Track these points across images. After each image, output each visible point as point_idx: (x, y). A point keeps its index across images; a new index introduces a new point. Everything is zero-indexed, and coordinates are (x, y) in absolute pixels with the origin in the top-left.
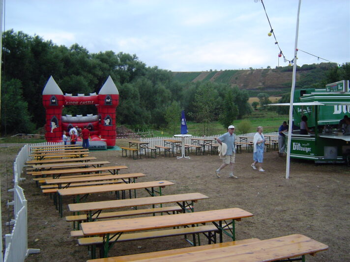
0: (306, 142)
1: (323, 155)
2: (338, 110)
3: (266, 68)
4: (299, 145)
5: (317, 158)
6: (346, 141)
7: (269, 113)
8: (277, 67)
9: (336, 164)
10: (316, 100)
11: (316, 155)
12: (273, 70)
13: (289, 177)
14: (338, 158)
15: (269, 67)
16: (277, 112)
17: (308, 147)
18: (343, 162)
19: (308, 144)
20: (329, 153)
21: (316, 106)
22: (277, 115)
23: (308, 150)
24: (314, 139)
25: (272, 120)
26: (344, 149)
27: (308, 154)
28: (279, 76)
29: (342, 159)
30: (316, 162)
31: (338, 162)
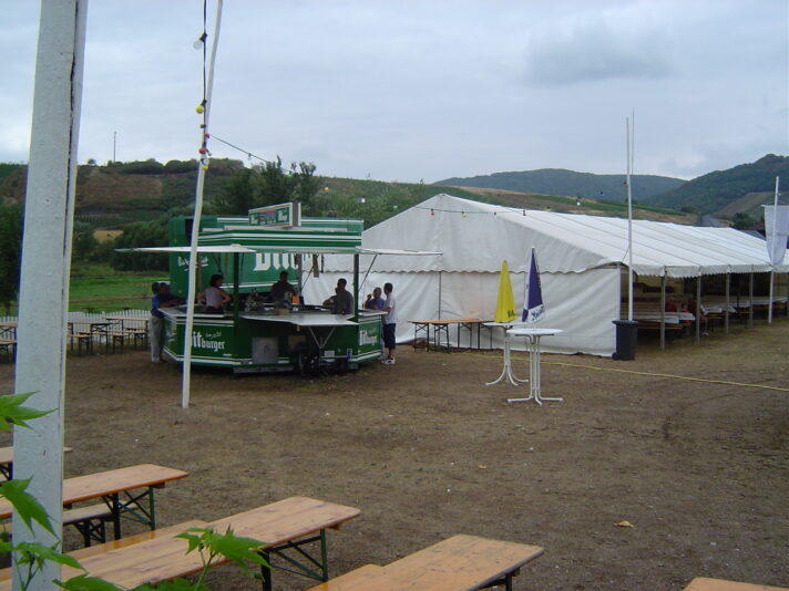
0: (213, 330)
1: (248, 354)
2: (263, 262)
3: (86, 163)
4: (199, 336)
5: (239, 363)
6: (296, 325)
7: (93, 267)
8: (110, 163)
9: (277, 374)
10: (236, 242)
11: (237, 355)
12: (102, 169)
13: (190, 404)
14: (280, 362)
15: (91, 161)
16: (111, 266)
17: (218, 340)
18: (290, 369)
19: (219, 334)
20: (263, 350)
21: (236, 254)
22: (112, 271)
23: (218, 346)
24: (232, 322)
25: (101, 283)
26: (293, 341)
27: (220, 354)
28: (114, 182)
29: (287, 362)
30: (236, 371)
31: (281, 369)
